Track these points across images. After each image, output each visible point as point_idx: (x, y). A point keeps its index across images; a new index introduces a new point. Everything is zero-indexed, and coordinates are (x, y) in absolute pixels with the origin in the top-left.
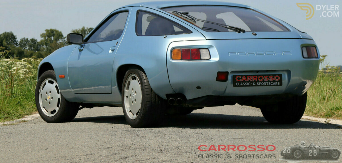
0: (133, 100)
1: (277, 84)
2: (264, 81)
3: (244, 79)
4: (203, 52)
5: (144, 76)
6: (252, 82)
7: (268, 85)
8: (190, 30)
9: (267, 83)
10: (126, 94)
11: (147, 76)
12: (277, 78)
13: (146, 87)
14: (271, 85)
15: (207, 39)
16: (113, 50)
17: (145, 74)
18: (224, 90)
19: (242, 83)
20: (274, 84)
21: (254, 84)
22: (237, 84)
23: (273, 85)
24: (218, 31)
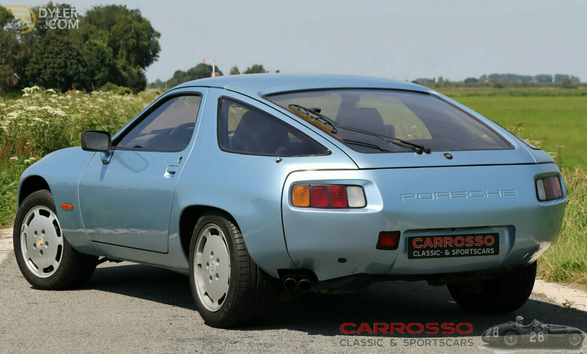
0: (212, 274)
1: (489, 252)
2: (465, 247)
3: (428, 243)
4: (352, 192)
5: (236, 232)
6: (443, 249)
7: (473, 255)
8: (326, 149)
9: (471, 250)
10: (197, 261)
11: (240, 232)
12: (489, 241)
13: (240, 253)
14: (477, 255)
15: (360, 168)
16: (173, 173)
17: (238, 228)
18: (391, 263)
19: (424, 251)
20: (483, 252)
21: (447, 253)
22: (416, 254)
23: (481, 255)
24: (383, 151)
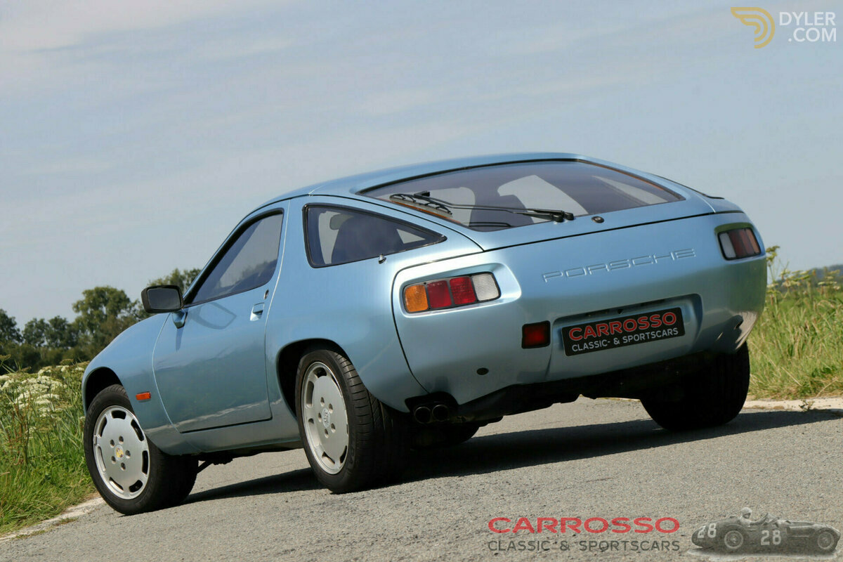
0: (327, 426)
1: (671, 333)
2: (638, 332)
3: (589, 332)
4: (480, 283)
5: (345, 364)
6: (611, 338)
7: (651, 340)
8: (440, 235)
9: (648, 333)
10: (307, 414)
11: (351, 364)
12: (669, 319)
13: (354, 389)
14: (657, 339)
15: (485, 249)
16: (259, 313)
17: (348, 359)
18: (545, 368)
19: (585, 344)
20: (663, 334)
21: (616, 342)
22: (576, 348)
23: (661, 338)
24: (509, 226)
